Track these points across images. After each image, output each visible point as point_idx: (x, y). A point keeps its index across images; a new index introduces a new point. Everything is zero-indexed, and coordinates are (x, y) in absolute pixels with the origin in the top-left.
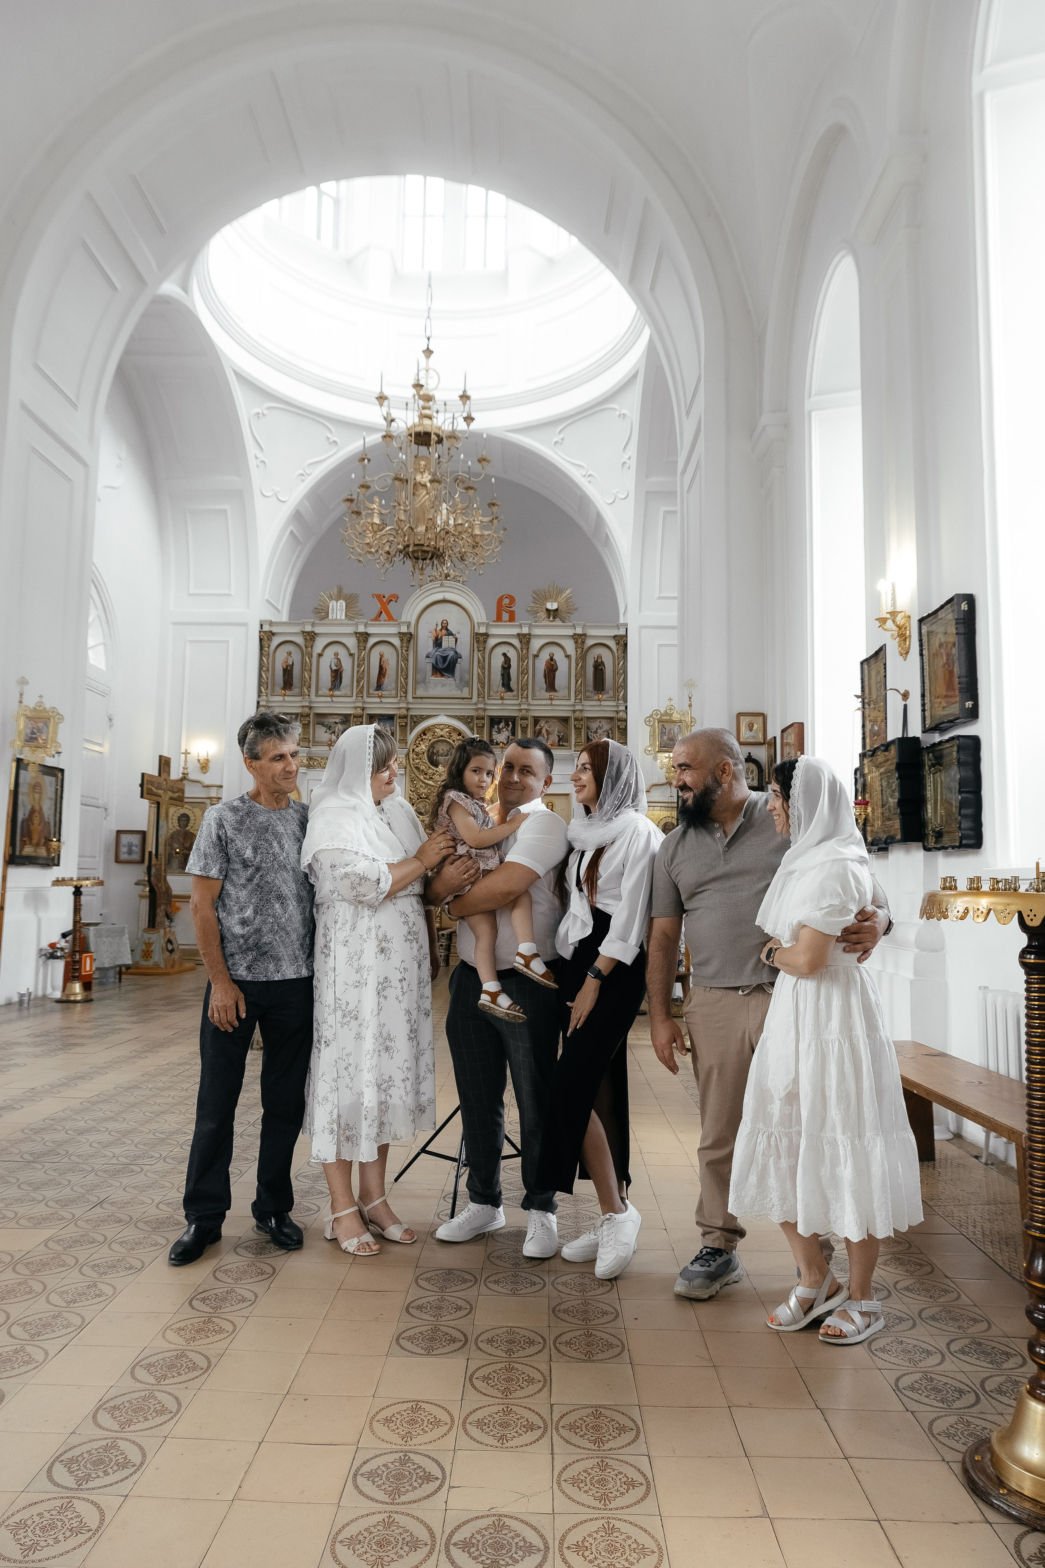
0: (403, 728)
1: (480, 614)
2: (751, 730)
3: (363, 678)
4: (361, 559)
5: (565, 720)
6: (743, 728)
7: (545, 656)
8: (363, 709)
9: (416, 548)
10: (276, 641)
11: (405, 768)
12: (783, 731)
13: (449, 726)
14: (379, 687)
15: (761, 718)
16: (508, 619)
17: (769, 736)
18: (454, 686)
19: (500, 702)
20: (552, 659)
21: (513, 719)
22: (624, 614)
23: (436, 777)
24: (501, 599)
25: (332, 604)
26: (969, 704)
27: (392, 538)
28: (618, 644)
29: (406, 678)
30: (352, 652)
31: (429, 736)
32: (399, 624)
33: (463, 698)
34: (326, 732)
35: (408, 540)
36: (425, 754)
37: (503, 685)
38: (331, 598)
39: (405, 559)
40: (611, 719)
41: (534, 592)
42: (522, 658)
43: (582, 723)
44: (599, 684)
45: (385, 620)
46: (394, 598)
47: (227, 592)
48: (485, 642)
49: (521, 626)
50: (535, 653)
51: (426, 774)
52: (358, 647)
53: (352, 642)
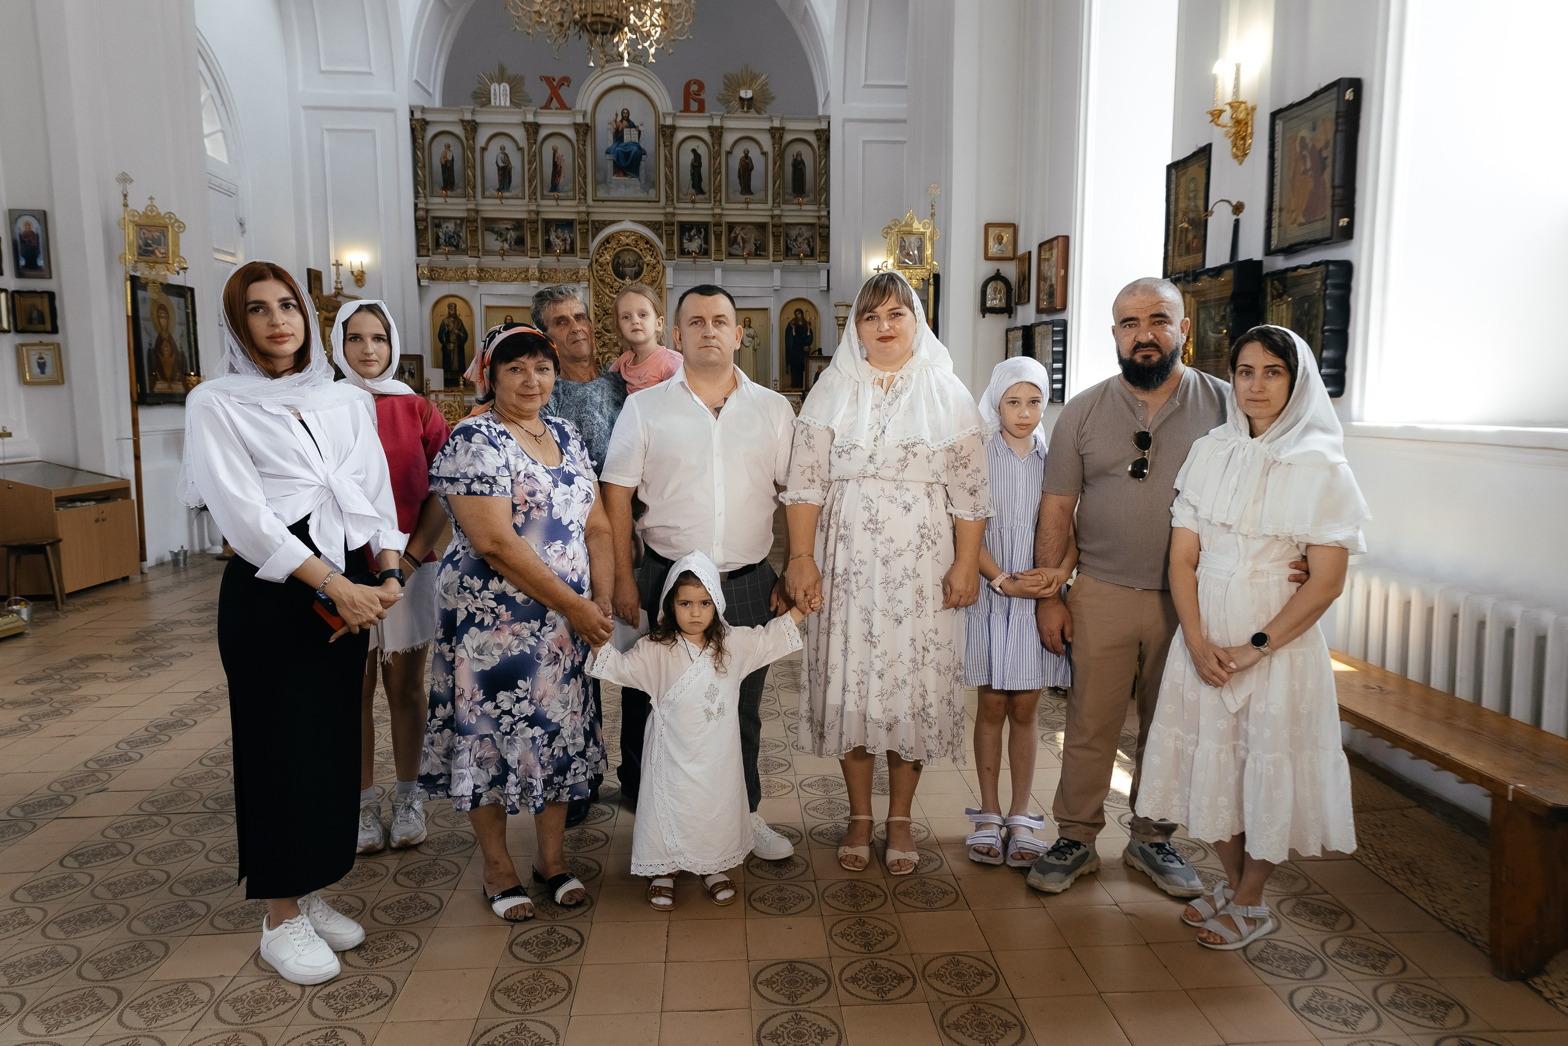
0: (584, 235)
1: (665, 102)
2: (1000, 243)
3: (535, 177)
4: (530, 31)
5: (761, 227)
6: (991, 243)
7: (739, 153)
8: (538, 213)
9: (594, 19)
10: (431, 132)
11: (589, 281)
12: (1041, 246)
13: (635, 233)
14: (554, 187)
15: (1011, 230)
16: (696, 109)
17: (1021, 251)
18: (638, 188)
19: (690, 205)
20: (746, 156)
21: (706, 225)
22: (824, 105)
24: (687, 86)
25: (494, 87)
26: (1344, 222)
27: (564, 6)
28: (819, 139)
29: (585, 178)
30: (521, 145)
31: (613, 244)
32: (574, 114)
33: (649, 202)
34: (497, 240)
35: (585, 9)
36: (610, 264)
37: (694, 186)
38: (492, 80)
39: (581, 33)
40: (812, 225)
41: (726, 77)
42: (715, 155)
43: (781, 230)
44: (799, 187)
45: (557, 109)
46: (565, 81)
47: (366, 69)
48: (672, 136)
49: (711, 117)
50: (728, 149)
51: (612, 287)
52: (528, 140)
53: (519, 134)
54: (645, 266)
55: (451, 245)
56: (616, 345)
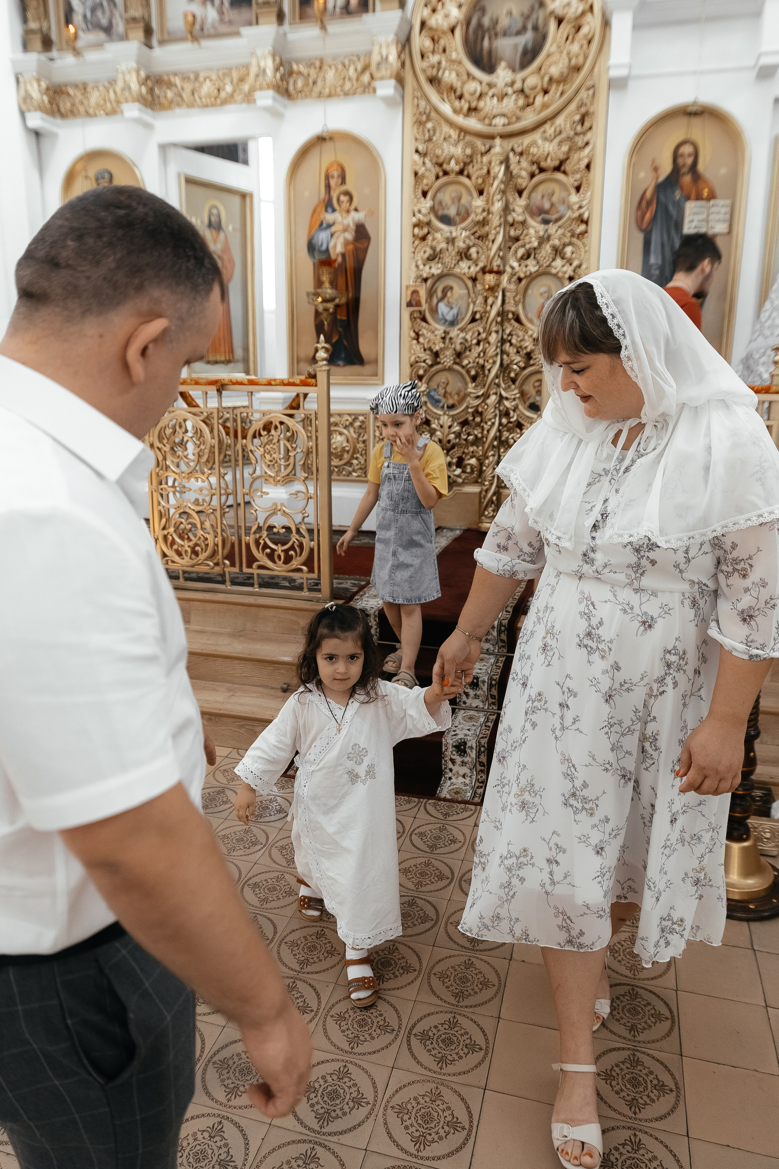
11: (400, 81)
23: (489, 105)
36: (458, 32)
51: (460, 97)
54: (552, 25)
55: (98, 26)
56: (464, 255)
